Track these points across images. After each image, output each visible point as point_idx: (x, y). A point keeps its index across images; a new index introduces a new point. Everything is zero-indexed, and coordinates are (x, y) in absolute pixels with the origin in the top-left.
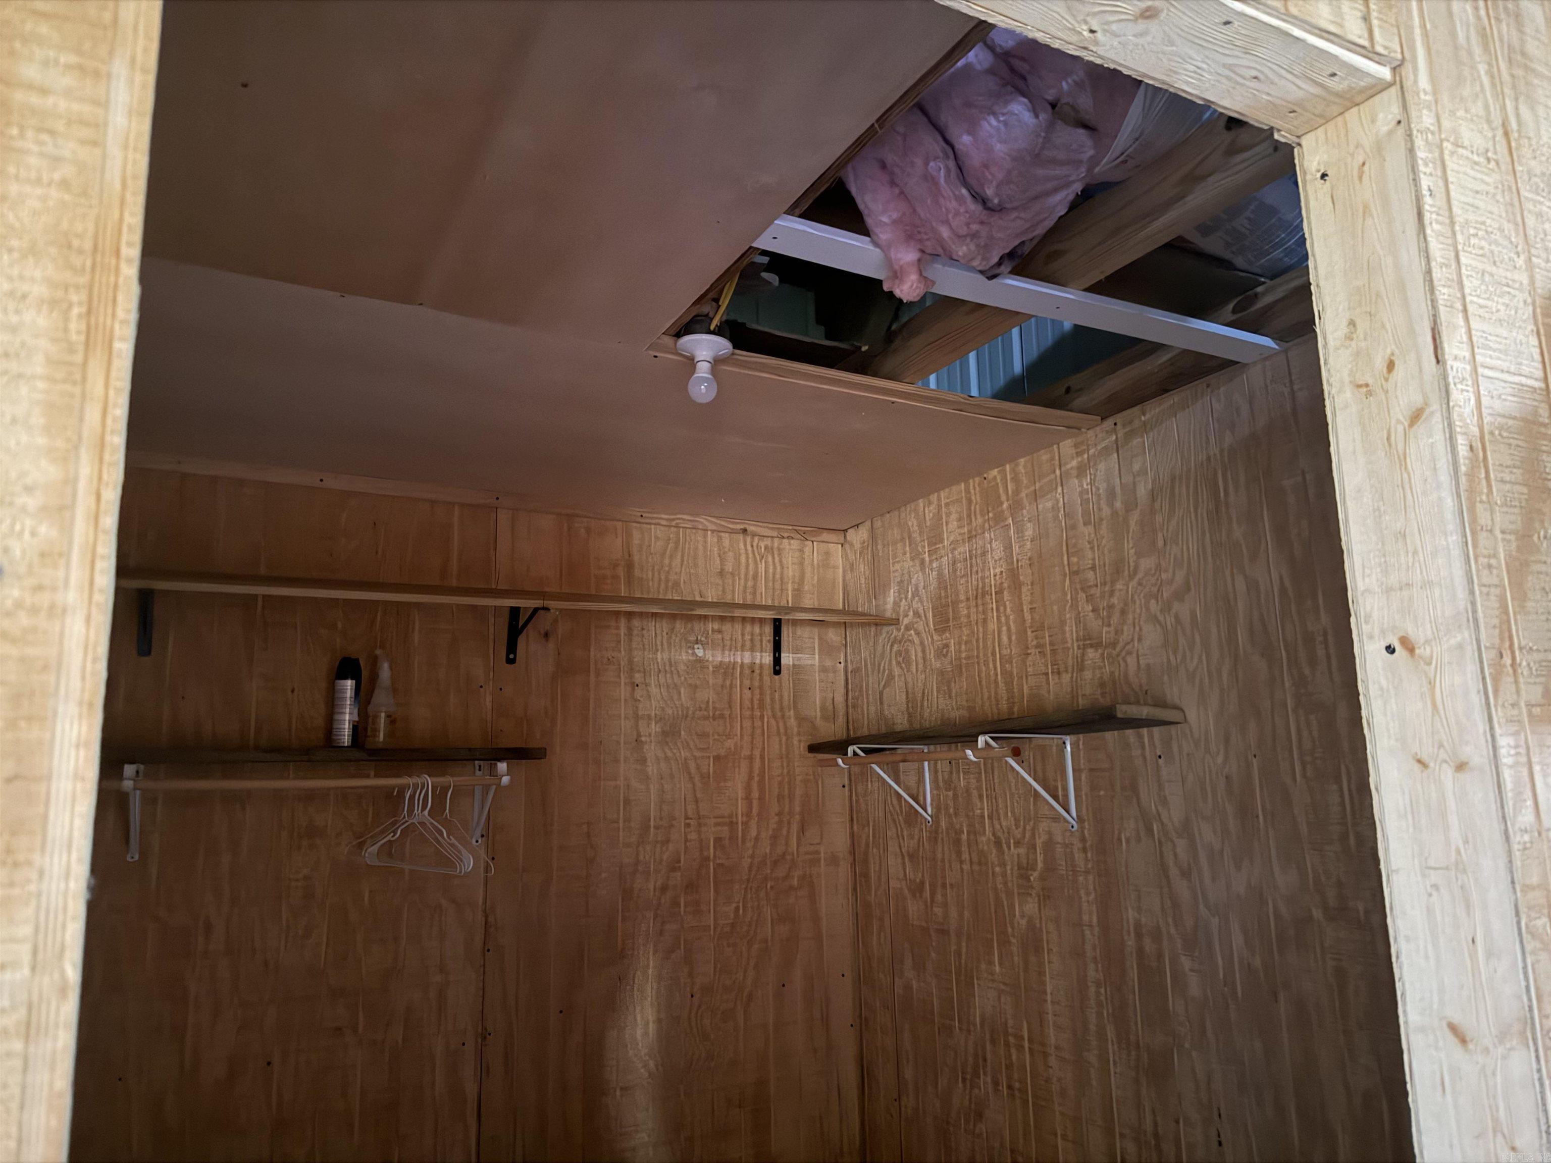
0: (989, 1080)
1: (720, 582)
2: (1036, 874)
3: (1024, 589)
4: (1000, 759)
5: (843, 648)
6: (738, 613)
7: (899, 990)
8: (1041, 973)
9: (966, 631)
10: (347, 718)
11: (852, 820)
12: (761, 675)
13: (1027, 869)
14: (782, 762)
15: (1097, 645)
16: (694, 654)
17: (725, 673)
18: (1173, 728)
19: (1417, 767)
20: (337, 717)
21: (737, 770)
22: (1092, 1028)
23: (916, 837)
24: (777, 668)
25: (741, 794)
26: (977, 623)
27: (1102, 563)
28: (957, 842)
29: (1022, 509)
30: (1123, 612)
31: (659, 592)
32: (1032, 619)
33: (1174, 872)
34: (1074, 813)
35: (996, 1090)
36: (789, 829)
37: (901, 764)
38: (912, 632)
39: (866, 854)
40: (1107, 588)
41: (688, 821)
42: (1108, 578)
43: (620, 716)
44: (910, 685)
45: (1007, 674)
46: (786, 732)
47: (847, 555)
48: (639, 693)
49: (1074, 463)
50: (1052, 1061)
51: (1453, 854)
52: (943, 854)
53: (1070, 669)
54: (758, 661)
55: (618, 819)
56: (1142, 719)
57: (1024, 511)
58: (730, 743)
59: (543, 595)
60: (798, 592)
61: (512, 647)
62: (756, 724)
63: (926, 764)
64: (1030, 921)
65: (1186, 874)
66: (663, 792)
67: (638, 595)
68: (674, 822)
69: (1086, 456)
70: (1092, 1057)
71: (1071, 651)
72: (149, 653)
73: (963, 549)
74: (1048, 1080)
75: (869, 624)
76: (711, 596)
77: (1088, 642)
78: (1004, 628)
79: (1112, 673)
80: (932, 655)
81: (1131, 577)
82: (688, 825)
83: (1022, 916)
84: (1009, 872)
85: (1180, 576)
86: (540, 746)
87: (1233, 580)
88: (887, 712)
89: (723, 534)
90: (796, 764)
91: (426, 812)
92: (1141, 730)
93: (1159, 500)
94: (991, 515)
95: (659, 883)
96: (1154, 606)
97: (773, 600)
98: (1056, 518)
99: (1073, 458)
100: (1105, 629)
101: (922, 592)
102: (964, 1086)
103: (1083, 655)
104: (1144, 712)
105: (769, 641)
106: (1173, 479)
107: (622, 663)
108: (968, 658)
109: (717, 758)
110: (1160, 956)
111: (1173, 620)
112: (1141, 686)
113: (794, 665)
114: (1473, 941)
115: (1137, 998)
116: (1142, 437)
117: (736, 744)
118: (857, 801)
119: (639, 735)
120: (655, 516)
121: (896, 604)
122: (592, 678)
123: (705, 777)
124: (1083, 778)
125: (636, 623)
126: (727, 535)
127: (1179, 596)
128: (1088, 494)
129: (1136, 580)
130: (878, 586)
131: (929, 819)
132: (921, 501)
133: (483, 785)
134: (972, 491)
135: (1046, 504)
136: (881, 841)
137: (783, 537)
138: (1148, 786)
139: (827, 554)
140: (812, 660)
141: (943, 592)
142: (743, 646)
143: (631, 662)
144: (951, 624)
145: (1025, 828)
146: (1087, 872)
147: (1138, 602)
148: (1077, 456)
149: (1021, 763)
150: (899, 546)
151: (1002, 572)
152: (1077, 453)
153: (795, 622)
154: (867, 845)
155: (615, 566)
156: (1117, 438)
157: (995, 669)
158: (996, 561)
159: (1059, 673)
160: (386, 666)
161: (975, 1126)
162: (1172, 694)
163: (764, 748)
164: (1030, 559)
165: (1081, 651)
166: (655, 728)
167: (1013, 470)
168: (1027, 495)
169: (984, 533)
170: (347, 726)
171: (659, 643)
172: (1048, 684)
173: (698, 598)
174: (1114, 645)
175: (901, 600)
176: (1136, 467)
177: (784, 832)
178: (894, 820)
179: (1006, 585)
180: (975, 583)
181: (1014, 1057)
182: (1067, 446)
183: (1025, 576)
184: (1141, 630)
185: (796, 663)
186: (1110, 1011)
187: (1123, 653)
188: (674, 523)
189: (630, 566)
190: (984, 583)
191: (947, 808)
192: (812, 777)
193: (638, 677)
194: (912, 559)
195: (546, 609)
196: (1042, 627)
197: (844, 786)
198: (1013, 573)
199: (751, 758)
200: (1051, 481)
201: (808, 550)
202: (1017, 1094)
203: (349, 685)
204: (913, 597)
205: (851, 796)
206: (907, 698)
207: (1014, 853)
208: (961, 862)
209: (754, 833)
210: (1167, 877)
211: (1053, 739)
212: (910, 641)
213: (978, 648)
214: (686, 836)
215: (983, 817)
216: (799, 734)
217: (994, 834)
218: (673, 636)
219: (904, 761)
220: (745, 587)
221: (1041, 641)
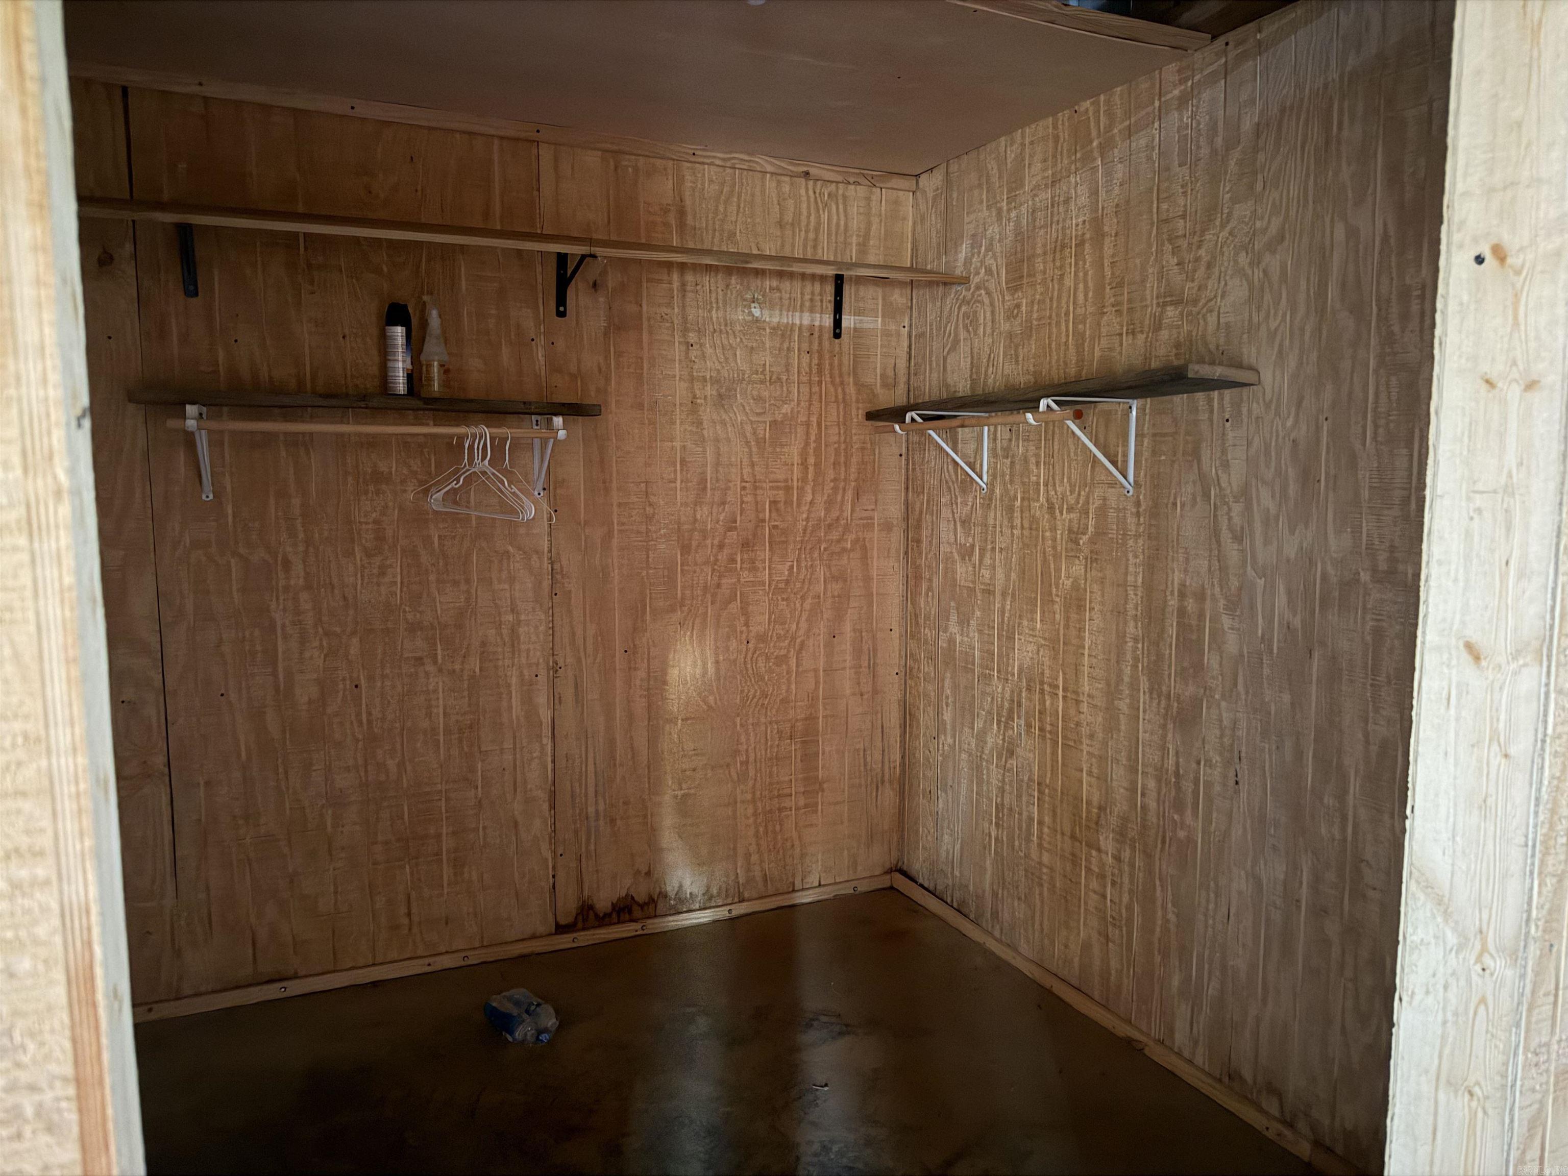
0: (1022, 722)
1: (779, 233)
2: (1085, 538)
3: (1107, 241)
4: (1062, 422)
5: (909, 311)
6: (796, 268)
7: (943, 644)
8: (1081, 630)
9: (1040, 289)
10: (400, 366)
11: (907, 488)
12: (820, 337)
13: (1077, 534)
14: (839, 429)
15: (1176, 303)
16: (751, 314)
17: (783, 335)
18: (1245, 390)
19: (1484, 387)
20: (390, 364)
21: (793, 435)
22: (1126, 679)
23: (970, 504)
24: (838, 331)
25: (796, 459)
26: (1052, 280)
27: (1193, 210)
28: (1011, 509)
29: (1112, 149)
30: (1209, 266)
31: (712, 243)
32: (1113, 274)
33: (1226, 535)
34: (1131, 478)
35: (1028, 732)
36: (843, 497)
37: (960, 430)
38: (983, 292)
39: (919, 520)
40: (1196, 238)
41: (744, 484)
42: (1198, 227)
43: (675, 376)
44: (976, 350)
45: (1080, 337)
46: (844, 398)
47: (917, 205)
48: (693, 354)
49: (1176, 92)
50: (1084, 707)
51: (1504, 476)
52: (995, 519)
53: (1146, 329)
54: (817, 323)
55: (676, 479)
56: (1213, 380)
57: (1116, 151)
58: (786, 409)
59: (591, 242)
60: (863, 247)
61: (561, 300)
62: (813, 390)
63: (986, 428)
64: (1076, 580)
65: (1238, 538)
66: (719, 455)
67: (691, 245)
68: (731, 485)
69: (1190, 83)
70: (1123, 705)
71: (1149, 309)
72: (196, 294)
73: (1045, 196)
74: (1078, 724)
75: (937, 283)
76: (769, 249)
77: (1168, 299)
78: (1081, 286)
79: (1189, 332)
80: (1002, 317)
81: (1223, 226)
82: (744, 488)
83: (1068, 577)
84: (1059, 536)
85: (1276, 223)
86: (595, 403)
87: (1332, 227)
88: (949, 380)
89: (783, 178)
90: (854, 431)
91: (486, 462)
92: (1212, 393)
93: (1265, 134)
94: (1078, 155)
95: (716, 542)
96: (1243, 259)
97: (835, 256)
98: (1149, 158)
99: (1175, 86)
100: (1189, 285)
101: (997, 247)
102: (999, 728)
103: (1162, 313)
104: (1218, 372)
105: (830, 301)
106: (1283, 111)
107: (676, 322)
108: (1039, 319)
109: (774, 423)
110: (1201, 616)
111: (1261, 274)
112: (1218, 347)
113: (855, 329)
114: (1507, 563)
115: (1173, 652)
116: (1255, 60)
117: (793, 409)
118: (914, 470)
119: (695, 397)
120: (709, 154)
121: (967, 262)
122: (645, 337)
123: (760, 442)
124: (1145, 444)
125: (690, 277)
126: (787, 179)
127: (1271, 247)
128: (1187, 129)
129: (1228, 229)
130: (948, 243)
131: (984, 486)
132: (1003, 139)
133: (541, 438)
134: (1060, 127)
135: (1140, 141)
136: (935, 508)
137: (849, 183)
138: (1212, 450)
139: (897, 202)
140: (874, 323)
141: (1019, 245)
142: (802, 306)
143: (685, 320)
144: (1025, 281)
145: (1079, 495)
146: (1137, 536)
147: (1226, 254)
148: (1181, 84)
149: (1083, 429)
150: (976, 192)
151: (1084, 221)
152: (1180, 80)
153: (859, 280)
154: (921, 512)
155: (666, 211)
156: (1226, 62)
157: (1067, 330)
158: (1079, 210)
159: (1133, 333)
160: (434, 313)
161: (1006, 762)
162: (1249, 354)
163: (821, 415)
164: (1117, 206)
165: (1159, 309)
166: (710, 391)
167: (1108, 102)
168: (1120, 131)
169: (1069, 176)
170: (401, 374)
171: (713, 300)
172: (1121, 345)
173: (755, 252)
174: (1195, 302)
175: (973, 255)
176: (1244, 97)
177: (839, 498)
178: (949, 488)
179: (1088, 236)
180: (1054, 235)
181: (1048, 703)
182: (1170, 71)
183: (1109, 226)
184: (1226, 284)
185: (858, 326)
186: (1145, 664)
187: (1205, 310)
188: (728, 164)
189: (682, 213)
190: (1064, 234)
191: (1003, 475)
192: (869, 446)
193: (692, 337)
194: (989, 207)
195: (594, 256)
196: (1120, 285)
197: (901, 455)
198: (1097, 223)
199: (808, 424)
200: (1148, 114)
201: (875, 197)
202: (1048, 736)
203: (399, 331)
204: (987, 250)
205: (908, 464)
206: (972, 363)
207: (1065, 518)
208: (1012, 527)
209: (809, 497)
210: (1218, 542)
211: (1119, 403)
212: (979, 302)
213: (1051, 308)
214: (741, 499)
215: (1038, 484)
216: (857, 401)
217: (1048, 501)
218: (729, 292)
219: (963, 426)
220: (806, 239)
221: (1119, 298)
